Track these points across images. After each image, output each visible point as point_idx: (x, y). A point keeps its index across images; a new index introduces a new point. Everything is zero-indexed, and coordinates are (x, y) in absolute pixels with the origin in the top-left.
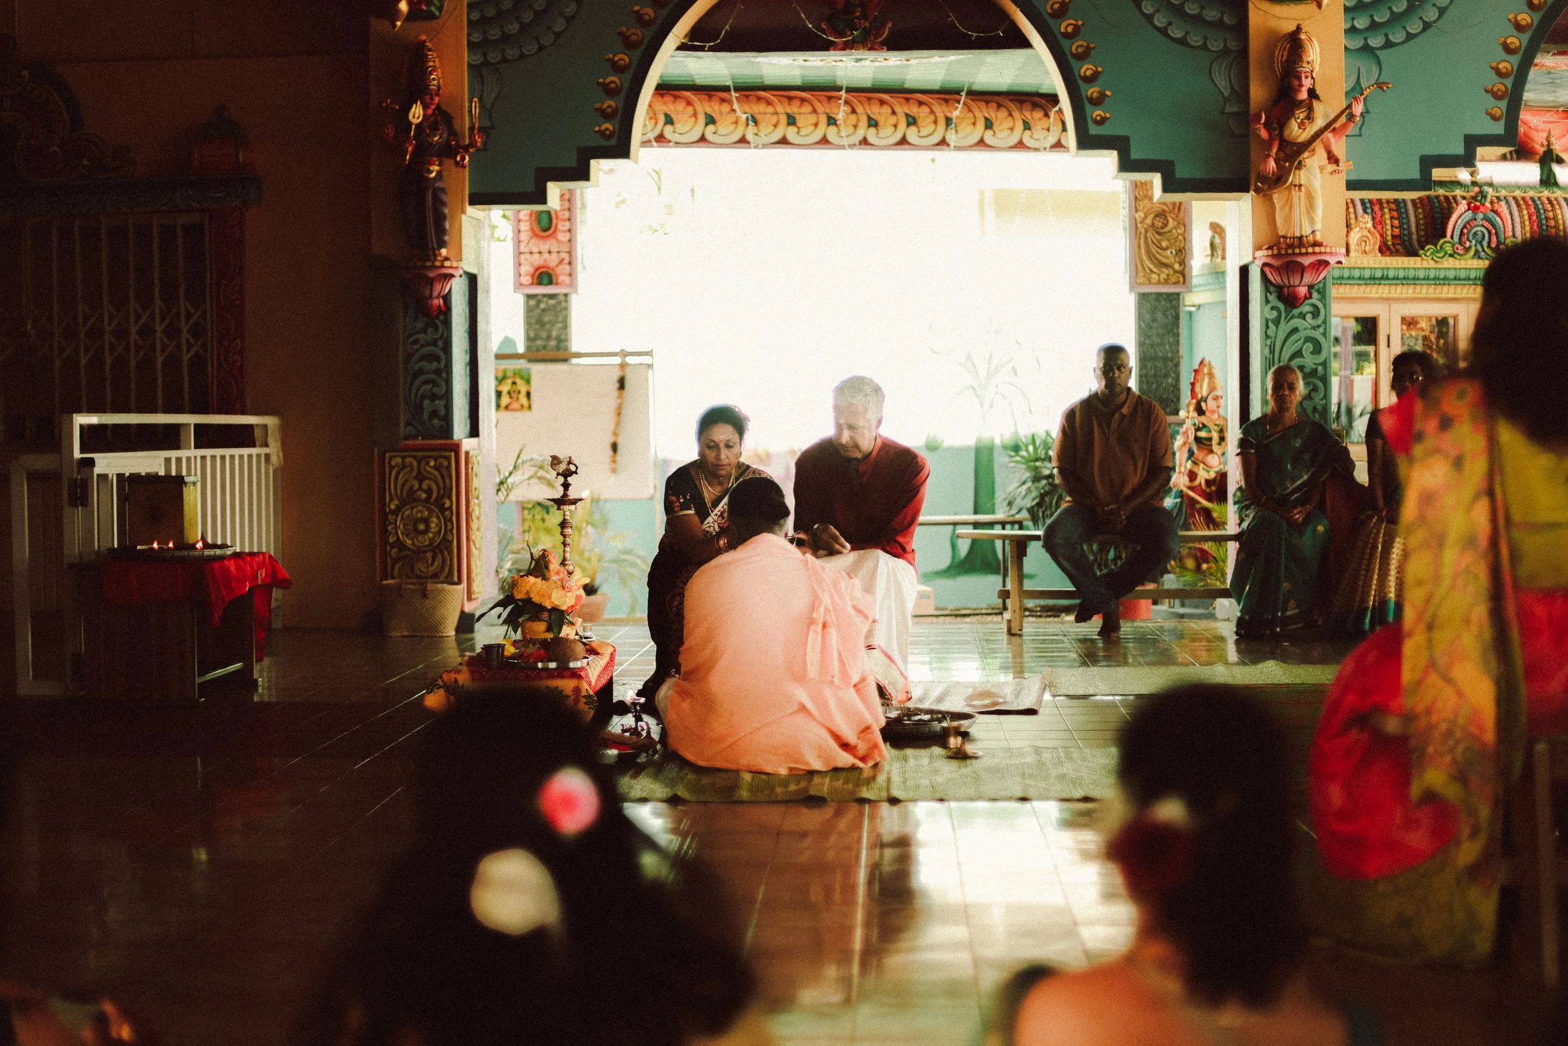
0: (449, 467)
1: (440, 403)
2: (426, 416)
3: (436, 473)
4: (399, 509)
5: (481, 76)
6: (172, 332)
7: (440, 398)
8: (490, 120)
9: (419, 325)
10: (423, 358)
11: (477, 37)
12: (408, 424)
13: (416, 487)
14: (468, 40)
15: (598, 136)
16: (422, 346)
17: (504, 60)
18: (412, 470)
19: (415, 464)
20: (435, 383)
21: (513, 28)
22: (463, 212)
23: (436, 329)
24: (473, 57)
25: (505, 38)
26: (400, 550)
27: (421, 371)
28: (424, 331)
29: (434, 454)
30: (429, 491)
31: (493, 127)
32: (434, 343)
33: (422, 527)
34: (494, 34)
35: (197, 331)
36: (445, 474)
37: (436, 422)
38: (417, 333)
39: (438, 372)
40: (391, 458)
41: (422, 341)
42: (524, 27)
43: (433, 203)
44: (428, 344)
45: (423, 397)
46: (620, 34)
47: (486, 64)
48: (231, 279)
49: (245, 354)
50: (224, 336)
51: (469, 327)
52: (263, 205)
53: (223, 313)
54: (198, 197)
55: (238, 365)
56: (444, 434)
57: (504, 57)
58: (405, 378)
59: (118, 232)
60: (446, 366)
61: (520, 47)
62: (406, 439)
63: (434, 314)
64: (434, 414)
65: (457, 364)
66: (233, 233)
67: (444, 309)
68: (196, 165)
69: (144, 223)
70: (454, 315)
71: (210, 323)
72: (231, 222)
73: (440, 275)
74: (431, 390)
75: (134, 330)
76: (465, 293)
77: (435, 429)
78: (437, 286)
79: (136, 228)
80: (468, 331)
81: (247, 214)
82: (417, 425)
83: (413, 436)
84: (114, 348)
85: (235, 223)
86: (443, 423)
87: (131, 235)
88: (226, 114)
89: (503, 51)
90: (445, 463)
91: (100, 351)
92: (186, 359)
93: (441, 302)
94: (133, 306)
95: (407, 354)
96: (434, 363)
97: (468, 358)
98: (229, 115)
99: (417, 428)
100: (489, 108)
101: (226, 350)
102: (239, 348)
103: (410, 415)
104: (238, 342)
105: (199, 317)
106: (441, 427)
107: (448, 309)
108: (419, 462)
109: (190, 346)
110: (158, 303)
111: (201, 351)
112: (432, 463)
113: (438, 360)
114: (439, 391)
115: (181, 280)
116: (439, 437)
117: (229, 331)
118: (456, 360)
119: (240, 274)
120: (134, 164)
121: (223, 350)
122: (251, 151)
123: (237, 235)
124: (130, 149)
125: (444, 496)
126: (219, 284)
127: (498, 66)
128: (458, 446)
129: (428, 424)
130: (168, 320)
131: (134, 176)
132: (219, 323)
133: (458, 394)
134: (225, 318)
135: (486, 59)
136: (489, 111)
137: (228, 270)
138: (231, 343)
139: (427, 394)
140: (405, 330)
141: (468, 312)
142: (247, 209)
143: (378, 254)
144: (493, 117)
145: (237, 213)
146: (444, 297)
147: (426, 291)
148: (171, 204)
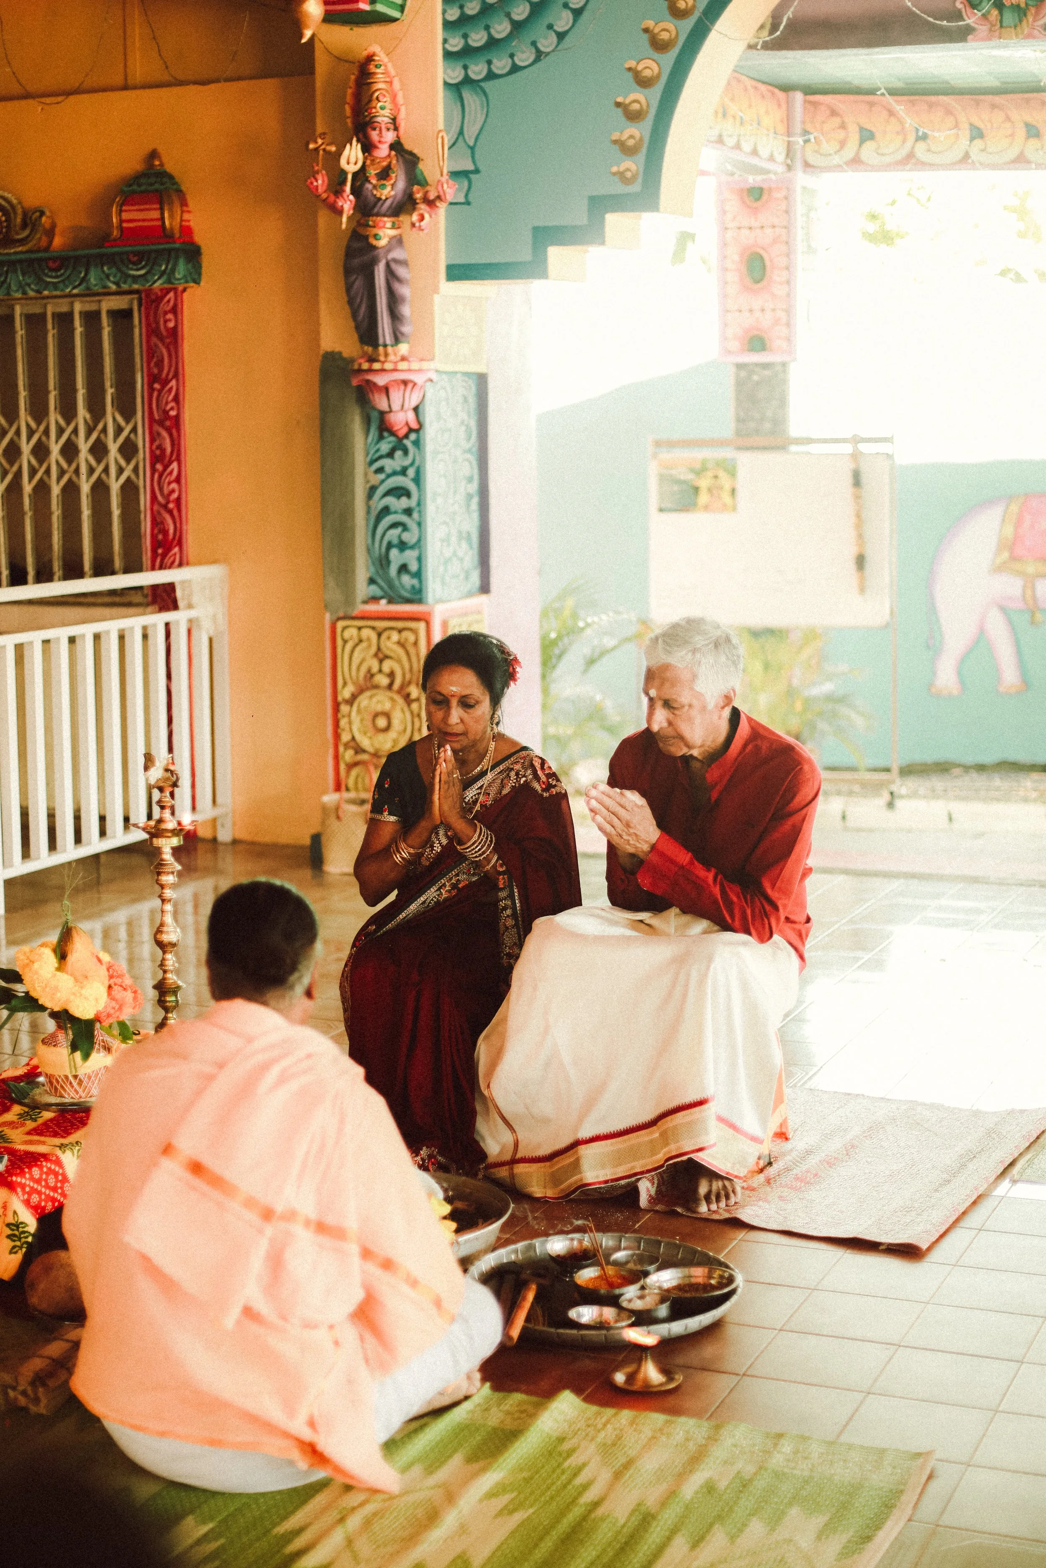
0: (416, 643)
1: (410, 555)
2: (393, 570)
3: (400, 651)
4: (354, 697)
5: (461, 100)
6: (99, 450)
7: (412, 547)
8: (474, 162)
9: (385, 447)
10: (388, 493)
11: (456, 44)
12: (372, 581)
13: (375, 669)
14: (444, 49)
15: (616, 179)
16: (389, 476)
17: (491, 76)
18: (370, 646)
19: (373, 636)
20: (404, 526)
21: (501, 29)
22: (436, 290)
23: (406, 452)
24: (449, 71)
25: (492, 43)
26: (356, 753)
27: (386, 510)
28: (390, 455)
29: (400, 624)
30: (391, 675)
31: (477, 171)
32: (403, 472)
33: (382, 722)
34: (478, 38)
35: (128, 450)
36: (412, 651)
37: (406, 579)
38: (381, 457)
39: (408, 512)
40: (344, 628)
41: (388, 470)
42: (517, 26)
44: (395, 473)
45: (390, 546)
46: (646, 30)
47: (467, 81)
48: (165, 383)
49: (183, 481)
50: (158, 458)
51: (477, 445)
52: (202, 284)
53: (156, 428)
54: (115, 276)
55: (175, 496)
56: (417, 596)
57: (490, 71)
58: (367, 520)
59: (35, 322)
60: (419, 504)
61: (512, 56)
62: (365, 602)
63: (402, 433)
64: (403, 568)
65: (440, 500)
66: (166, 321)
67: (414, 425)
68: (115, 233)
69: (64, 309)
70: (430, 433)
71: (141, 440)
72: (164, 306)
73: (395, 381)
74: (400, 537)
75: (55, 449)
76: (465, 400)
77: (406, 590)
78: (396, 396)
79: (53, 314)
80: (475, 449)
81: (186, 295)
82: (382, 584)
83: (375, 599)
84: (33, 472)
85: (168, 308)
86: (415, 582)
87: (50, 326)
88: (157, 163)
89: (489, 62)
90: (411, 638)
91: (18, 474)
92: (115, 487)
93: (411, 416)
94: (54, 417)
95: (368, 486)
96: (404, 499)
97: (474, 487)
98: (162, 165)
99: (381, 588)
100: (471, 144)
101: (160, 476)
102: (175, 473)
103: (372, 569)
104: (175, 465)
105: (130, 432)
106: (413, 587)
107: (421, 425)
108: (379, 635)
109: (120, 471)
110: (82, 413)
111: (133, 477)
112: (395, 636)
113: (408, 494)
114: (410, 537)
115: (108, 384)
116: (408, 601)
117: (163, 451)
118: (435, 494)
119: (176, 376)
120: (50, 233)
121: (156, 476)
122: (189, 212)
123: (171, 325)
124: (42, 213)
125: (410, 683)
126: (151, 389)
127: (482, 84)
128: (429, 614)
129: (397, 583)
130: (94, 436)
131: (47, 249)
132: (152, 441)
133: (443, 541)
134: (159, 434)
135: (467, 75)
136: (472, 148)
137: (161, 370)
138: (166, 467)
139: (395, 541)
140: (367, 454)
141: (473, 424)
142: (184, 290)
143: (329, 350)
144: (477, 156)
145: (171, 295)
146: (416, 409)
147: (381, 403)
148: (81, 286)
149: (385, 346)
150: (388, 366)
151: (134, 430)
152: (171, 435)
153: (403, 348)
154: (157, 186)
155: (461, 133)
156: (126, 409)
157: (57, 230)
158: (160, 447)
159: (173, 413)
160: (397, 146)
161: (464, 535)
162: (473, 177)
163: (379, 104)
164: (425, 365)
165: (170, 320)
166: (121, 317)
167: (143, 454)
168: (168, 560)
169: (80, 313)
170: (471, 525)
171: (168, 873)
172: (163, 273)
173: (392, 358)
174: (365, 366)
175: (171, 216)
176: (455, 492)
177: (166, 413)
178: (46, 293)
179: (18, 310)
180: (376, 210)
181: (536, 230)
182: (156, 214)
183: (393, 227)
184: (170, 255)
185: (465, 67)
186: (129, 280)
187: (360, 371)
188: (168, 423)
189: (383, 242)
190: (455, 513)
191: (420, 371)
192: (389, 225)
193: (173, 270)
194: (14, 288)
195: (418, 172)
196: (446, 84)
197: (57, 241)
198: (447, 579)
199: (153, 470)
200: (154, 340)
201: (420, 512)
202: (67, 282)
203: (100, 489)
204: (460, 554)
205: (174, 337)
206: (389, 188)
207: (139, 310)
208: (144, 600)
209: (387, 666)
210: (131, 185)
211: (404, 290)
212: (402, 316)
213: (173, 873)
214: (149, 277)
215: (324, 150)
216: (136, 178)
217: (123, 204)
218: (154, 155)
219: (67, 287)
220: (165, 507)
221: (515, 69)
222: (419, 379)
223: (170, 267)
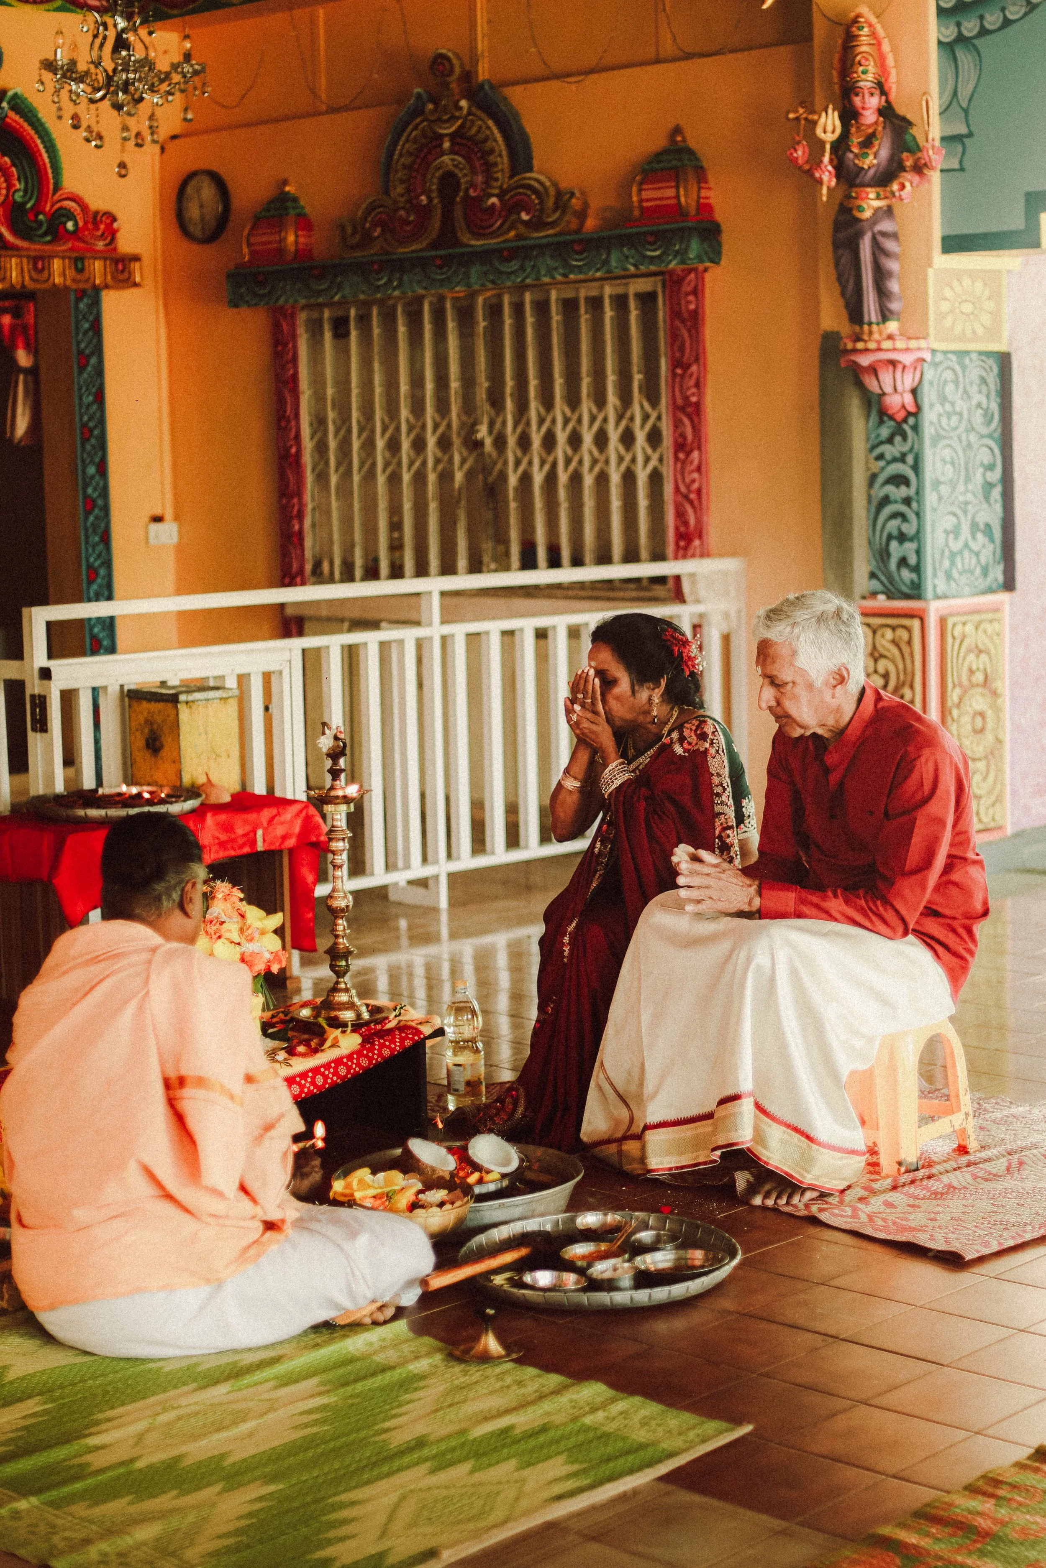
0: (909, 643)
1: (909, 547)
2: (893, 564)
3: (895, 651)
5: (955, 59)
6: (628, 439)
7: (911, 540)
8: (968, 126)
9: (885, 432)
10: (888, 481)
12: (873, 575)
14: (938, 6)
16: (889, 463)
17: (984, 32)
20: (903, 517)
22: (930, 264)
23: (905, 438)
24: (943, 30)
27: (886, 501)
28: (890, 440)
29: (895, 622)
30: (885, 676)
31: (970, 135)
32: (902, 459)
35: (654, 438)
36: (906, 649)
37: (906, 574)
38: (882, 443)
39: (907, 501)
41: (888, 457)
43: (874, 254)
44: (895, 460)
45: (890, 537)
47: (960, 39)
48: (687, 367)
49: (703, 469)
50: (681, 446)
51: (999, 430)
52: (723, 262)
53: (679, 414)
54: (633, 258)
55: (695, 486)
56: (916, 591)
57: (982, 27)
58: (868, 511)
59: (570, 306)
60: (917, 493)
61: (1003, 9)
62: (864, 598)
63: (900, 416)
64: (903, 561)
65: (944, 490)
66: (688, 303)
67: (911, 408)
68: (636, 213)
69: (594, 293)
70: (930, 416)
71: (666, 428)
72: (686, 288)
73: (880, 361)
74: (899, 529)
75: (588, 438)
76: (983, 380)
77: (905, 584)
78: (886, 378)
79: (587, 299)
80: (997, 435)
81: (707, 276)
82: (883, 578)
83: (874, 594)
84: (568, 461)
85: (689, 289)
86: (914, 576)
87: (582, 310)
88: (679, 139)
89: (982, 18)
90: (905, 635)
91: (554, 465)
92: (642, 477)
93: (908, 399)
94: (586, 406)
95: (869, 473)
96: (903, 488)
97: (996, 475)
98: (684, 140)
99: (882, 582)
100: (965, 106)
101: (683, 465)
102: (696, 462)
103: (874, 563)
104: (695, 454)
105: (656, 419)
106: (912, 582)
107: (918, 407)
108: (874, 632)
109: (647, 460)
110: (612, 399)
111: (659, 466)
112: (889, 634)
113: (906, 482)
114: (909, 529)
115: (635, 369)
116: (907, 597)
117: (686, 439)
118: (937, 483)
119: (697, 360)
120: (582, 215)
121: (679, 465)
122: (709, 189)
123: (692, 307)
124: (572, 194)
125: (903, 684)
126: (674, 375)
127: (976, 42)
128: (924, 610)
129: (897, 578)
130: (624, 423)
131: (578, 231)
132: (676, 427)
133: (947, 532)
134: (681, 421)
135: (960, 33)
136: (966, 111)
137: (683, 356)
138: (688, 454)
139: (895, 533)
140: (868, 439)
141: (994, 406)
142: (706, 270)
143: (828, 329)
144: (970, 118)
145: (692, 276)
146: (914, 392)
147: (872, 384)
148: (605, 269)
149: (870, 324)
150: (872, 345)
151: (660, 417)
152: (692, 421)
153: (892, 326)
154: (674, 163)
155: (955, 93)
156: (653, 397)
157: (590, 211)
158: (683, 436)
159: (694, 399)
160: (887, 112)
161: (982, 527)
162: (966, 140)
163: (861, 69)
164: (913, 344)
165: (690, 302)
166: (647, 300)
167: (668, 441)
168: (690, 552)
169: (611, 297)
170: (992, 515)
171: (338, 840)
172: (677, 253)
173: (876, 336)
174: (850, 346)
175: (686, 196)
176: (968, 479)
177: (686, 398)
178: (572, 276)
179: (554, 295)
180: (858, 181)
181: (1028, 195)
182: (671, 192)
183: (878, 198)
184: (684, 234)
185: (958, 24)
186: (647, 261)
187: (847, 352)
188: (689, 410)
189: (867, 214)
190: (966, 503)
191: (907, 350)
192: (872, 195)
193: (686, 250)
194: (543, 272)
195: (908, 137)
196: (940, 43)
197: (590, 223)
198: (955, 574)
199: (677, 459)
200: (677, 323)
201: (918, 502)
202: (589, 266)
203: (629, 477)
204: (975, 547)
205: (695, 320)
206: (871, 157)
207: (664, 292)
209: (882, 665)
210: (652, 163)
211: (893, 265)
212: (891, 293)
213: (343, 839)
214: (665, 257)
215: (806, 119)
216: (658, 157)
217: (642, 183)
218: (677, 130)
219: (590, 270)
220: (686, 497)
221: (1007, 23)
222: (907, 359)
223: (683, 246)
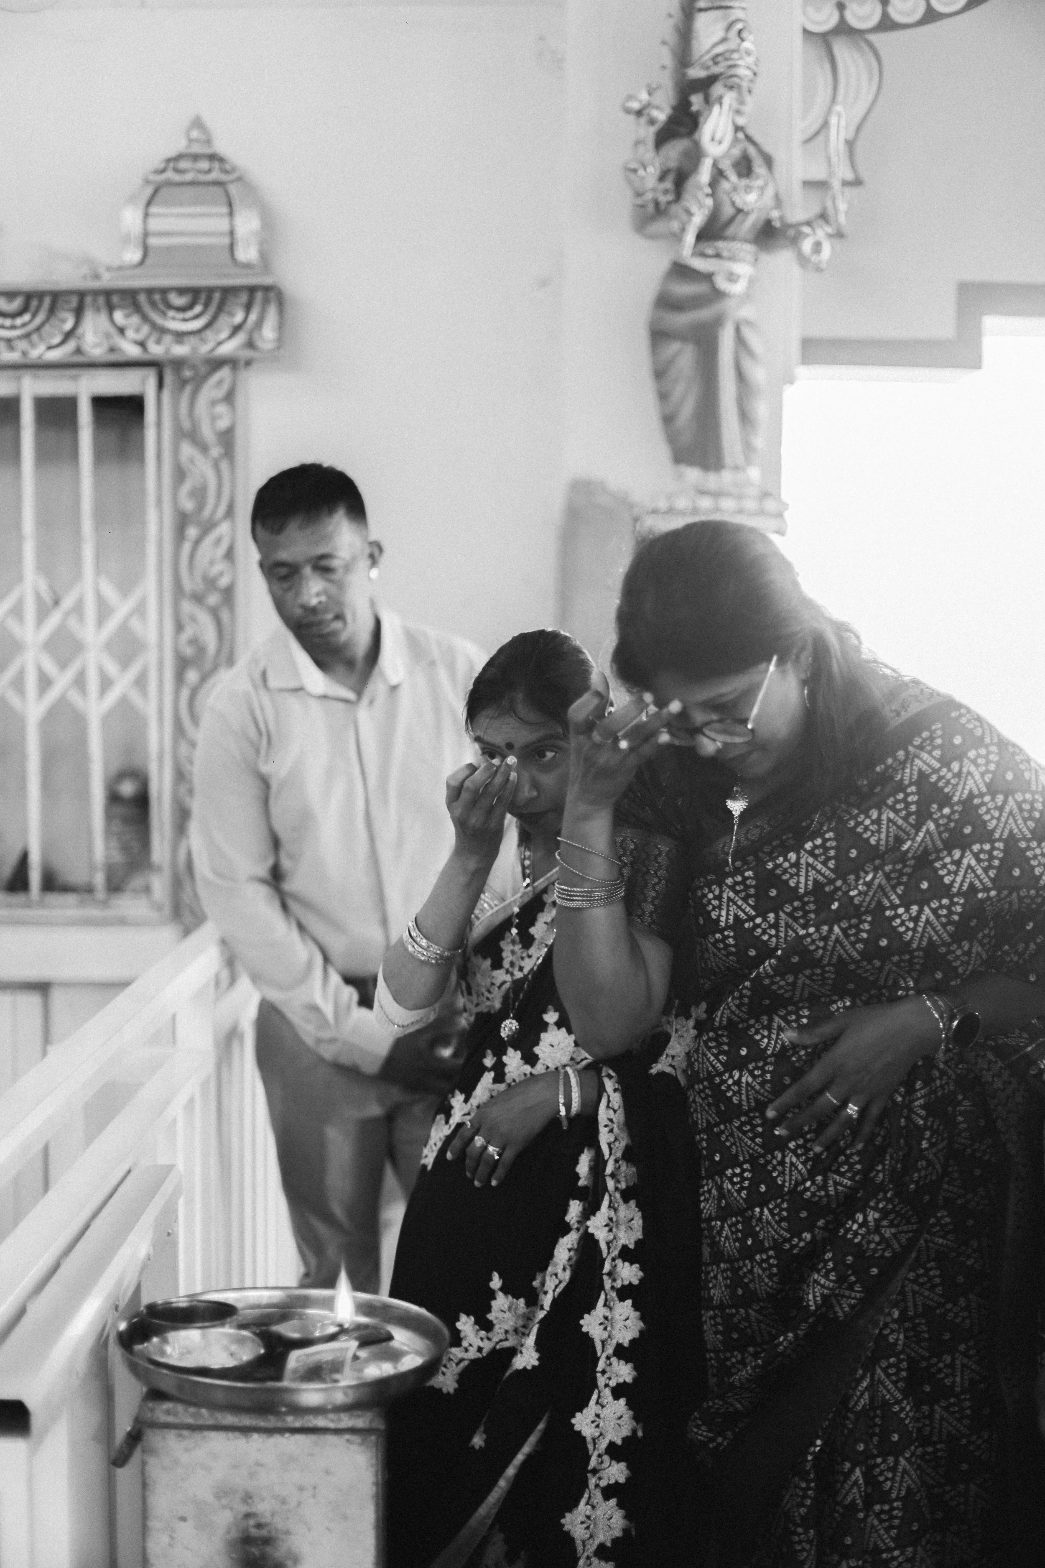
5: (832, 60)
6: (64, 645)
17: (887, 24)
22: (790, 378)
31: (857, 182)
35: (126, 646)
47: (843, 29)
48: (207, 527)
53: (187, 607)
54: (137, 330)
57: (885, 15)
66: (214, 419)
72: (210, 391)
81: (249, 373)
85: (218, 395)
88: (205, 139)
92: (97, 712)
98: (214, 143)
100: (850, 135)
101: (194, 692)
105: (131, 614)
109: (106, 684)
111: (135, 697)
117: (200, 649)
119: (232, 515)
121: (185, 693)
123: (223, 424)
127: (872, 37)
132: (179, 627)
134: (193, 619)
135: (843, 22)
136: (850, 144)
137: (201, 507)
143: (585, 477)
144: (859, 157)
145: (225, 372)
148: (71, 346)
151: (140, 610)
152: (216, 618)
158: (195, 642)
159: (224, 582)
165: (220, 417)
167: (157, 653)
169: (35, 398)
177: (208, 580)
181: (964, 285)
182: (219, 224)
185: (841, 7)
186: (168, 339)
188: (214, 599)
196: (806, 32)
199: (179, 682)
200: (187, 450)
202: (35, 337)
205: (231, 447)
207: (159, 398)
208: (154, 915)
210: (163, 171)
214: (209, 334)
217: (151, 204)
218: (197, 124)
221: (930, 17)
223: (253, 317)
